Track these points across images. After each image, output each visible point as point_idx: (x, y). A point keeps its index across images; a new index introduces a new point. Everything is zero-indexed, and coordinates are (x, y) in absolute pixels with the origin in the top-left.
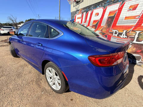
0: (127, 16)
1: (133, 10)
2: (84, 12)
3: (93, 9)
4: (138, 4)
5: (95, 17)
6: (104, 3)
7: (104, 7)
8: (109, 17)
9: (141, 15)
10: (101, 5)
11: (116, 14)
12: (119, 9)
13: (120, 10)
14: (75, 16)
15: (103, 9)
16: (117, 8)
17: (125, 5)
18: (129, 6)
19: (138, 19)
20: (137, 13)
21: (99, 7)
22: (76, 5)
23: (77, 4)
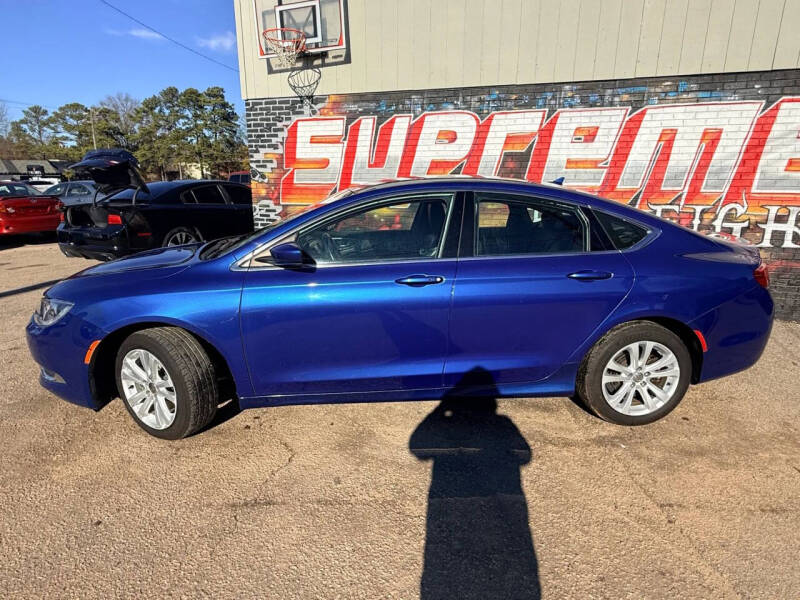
0: (573, 157)
1: (586, 141)
2: (366, 113)
3: (423, 110)
4: (598, 128)
5: (440, 147)
6: (476, 99)
7: (479, 112)
8: (506, 155)
9: (610, 159)
10: (464, 102)
11: (531, 146)
12: (540, 130)
13: (546, 133)
14: (290, 123)
15: (477, 119)
16: (535, 128)
17: (559, 121)
18: (574, 126)
19: (606, 170)
20: (600, 152)
21: (451, 107)
22: (293, 70)
23: (300, 64)
